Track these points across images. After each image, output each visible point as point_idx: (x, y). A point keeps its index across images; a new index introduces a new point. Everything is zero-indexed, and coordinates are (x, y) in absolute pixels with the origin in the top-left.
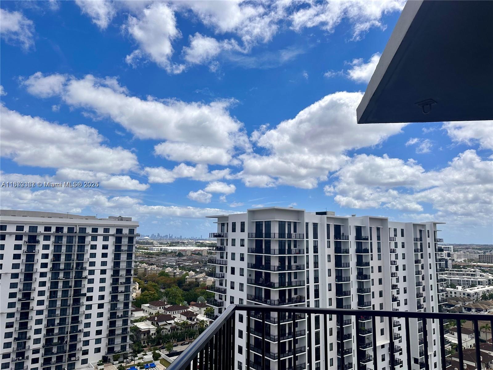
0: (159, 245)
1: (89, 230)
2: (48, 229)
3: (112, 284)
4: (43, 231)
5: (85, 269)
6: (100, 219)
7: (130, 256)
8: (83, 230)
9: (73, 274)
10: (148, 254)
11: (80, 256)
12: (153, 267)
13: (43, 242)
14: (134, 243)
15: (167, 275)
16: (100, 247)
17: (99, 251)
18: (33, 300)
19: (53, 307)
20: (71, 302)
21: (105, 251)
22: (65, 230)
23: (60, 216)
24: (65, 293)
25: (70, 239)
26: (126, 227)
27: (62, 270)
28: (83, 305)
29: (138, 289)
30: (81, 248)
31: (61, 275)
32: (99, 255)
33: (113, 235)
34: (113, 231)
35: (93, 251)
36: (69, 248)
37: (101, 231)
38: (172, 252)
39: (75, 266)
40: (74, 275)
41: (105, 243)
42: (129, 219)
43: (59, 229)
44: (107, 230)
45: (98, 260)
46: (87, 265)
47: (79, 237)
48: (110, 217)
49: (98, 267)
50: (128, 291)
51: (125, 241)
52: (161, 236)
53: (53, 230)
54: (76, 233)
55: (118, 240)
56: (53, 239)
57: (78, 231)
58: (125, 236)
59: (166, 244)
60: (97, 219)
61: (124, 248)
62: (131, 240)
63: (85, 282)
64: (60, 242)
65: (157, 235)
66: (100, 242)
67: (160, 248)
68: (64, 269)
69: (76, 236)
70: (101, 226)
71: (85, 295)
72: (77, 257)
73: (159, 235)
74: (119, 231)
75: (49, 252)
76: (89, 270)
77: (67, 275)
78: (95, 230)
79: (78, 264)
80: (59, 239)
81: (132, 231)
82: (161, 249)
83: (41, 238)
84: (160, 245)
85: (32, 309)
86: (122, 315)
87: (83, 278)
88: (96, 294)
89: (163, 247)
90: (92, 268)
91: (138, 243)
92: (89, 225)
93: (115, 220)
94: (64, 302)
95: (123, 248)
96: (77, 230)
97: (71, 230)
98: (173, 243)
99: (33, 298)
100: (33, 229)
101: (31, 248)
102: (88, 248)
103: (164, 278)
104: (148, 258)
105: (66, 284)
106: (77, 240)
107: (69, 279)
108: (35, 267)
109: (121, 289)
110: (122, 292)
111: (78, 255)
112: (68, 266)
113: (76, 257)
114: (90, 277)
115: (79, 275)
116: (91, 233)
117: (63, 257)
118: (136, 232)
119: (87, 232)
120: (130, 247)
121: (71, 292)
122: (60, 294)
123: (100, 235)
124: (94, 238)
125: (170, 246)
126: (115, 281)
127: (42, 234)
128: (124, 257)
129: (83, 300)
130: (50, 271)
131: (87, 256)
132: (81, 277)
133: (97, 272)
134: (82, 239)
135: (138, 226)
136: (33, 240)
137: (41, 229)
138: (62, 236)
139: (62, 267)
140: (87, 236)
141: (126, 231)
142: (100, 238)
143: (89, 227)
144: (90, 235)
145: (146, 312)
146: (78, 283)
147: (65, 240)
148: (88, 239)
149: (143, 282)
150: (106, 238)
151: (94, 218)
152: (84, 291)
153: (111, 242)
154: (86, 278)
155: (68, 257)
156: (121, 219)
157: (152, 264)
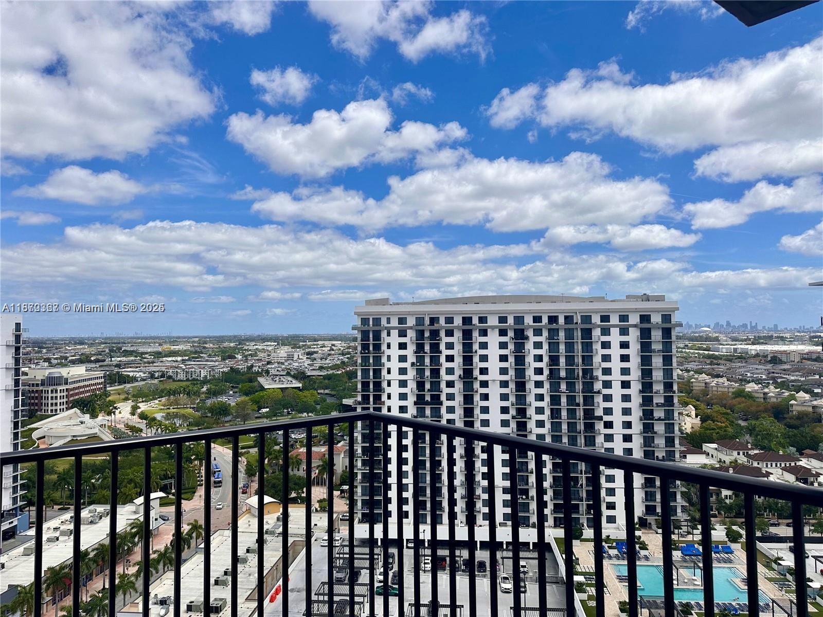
0: (730, 343)
1: (596, 319)
2: (537, 319)
3: (642, 405)
4: (531, 323)
5: (597, 379)
6: (612, 301)
7: (667, 360)
8: (587, 319)
9: (579, 386)
10: (709, 357)
11: (587, 359)
12: (721, 380)
13: (533, 339)
14: (674, 338)
15: (750, 396)
16: (615, 345)
17: (615, 352)
18: (530, 418)
19: (557, 432)
20: (581, 427)
21: (625, 352)
22: (561, 320)
23: (553, 299)
24: (572, 413)
25: (569, 334)
26: (656, 311)
27: (563, 379)
28: (600, 434)
29: (694, 416)
30: (588, 346)
31: (563, 387)
32: (616, 358)
33: (635, 326)
34: (634, 319)
35: (606, 352)
36: (570, 347)
37: (614, 320)
38: (757, 355)
39: (581, 374)
40: (581, 387)
41: (624, 338)
42: (660, 299)
43: (553, 319)
44: (624, 318)
45: (616, 365)
46: (598, 373)
47: (582, 329)
48: (628, 297)
49: (616, 377)
50: (671, 417)
51: (656, 335)
52: (735, 326)
53: (545, 320)
54: (577, 323)
55: (645, 334)
56: (545, 333)
57: (579, 321)
58: (657, 326)
59: (746, 340)
60: (607, 301)
61: (657, 347)
62: (667, 332)
63: (599, 399)
64: (555, 338)
65: (725, 325)
66: (615, 337)
67: (732, 347)
68: (566, 378)
69: (577, 329)
70: (614, 311)
71: (600, 418)
72: (583, 360)
73: (728, 324)
74: (645, 318)
75: (543, 351)
76: (603, 381)
77: (571, 386)
78: (605, 318)
79: (585, 372)
80: (553, 333)
81: (667, 318)
82: (735, 350)
83: (530, 333)
84: (734, 343)
85: (531, 432)
86: (663, 456)
87: (595, 393)
88: (617, 418)
89: (739, 346)
90: (607, 378)
91: (678, 338)
92: (596, 312)
93: (637, 300)
94: (572, 426)
95: (654, 347)
96: (578, 319)
97: (568, 319)
98: (760, 338)
99: (529, 417)
100: (519, 320)
101: (519, 347)
102: (597, 347)
103: (743, 402)
104: (711, 364)
105: (571, 400)
106: (580, 334)
107: (575, 393)
108: (527, 373)
109: (659, 413)
110: (659, 419)
111: (583, 357)
112: (570, 373)
113: (580, 360)
114: (606, 391)
115: (588, 387)
116: (599, 322)
117: (562, 360)
118: (674, 320)
119: (593, 321)
120: (667, 346)
121: (580, 413)
122: (564, 414)
123: (614, 326)
124: (606, 331)
125: (753, 344)
126: (647, 401)
127: (531, 327)
128: (657, 361)
129: (600, 426)
130: (548, 379)
131: (597, 359)
132: (591, 391)
133: (616, 385)
134: (587, 333)
135: (678, 309)
136: (520, 335)
137: (528, 320)
138: (558, 329)
139: (563, 374)
140: (594, 328)
141: (656, 319)
142: (615, 332)
143: (595, 314)
144: (599, 326)
145: (712, 456)
146: (589, 400)
147: (562, 334)
148: (596, 333)
149: (703, 406)
150: (624, 331)
151: (602, 299)
152: (599, 412)
153: (633, 337)
154: (599, 392)
155: (570, 360)
156: (647, 298)
157: (718, 376)
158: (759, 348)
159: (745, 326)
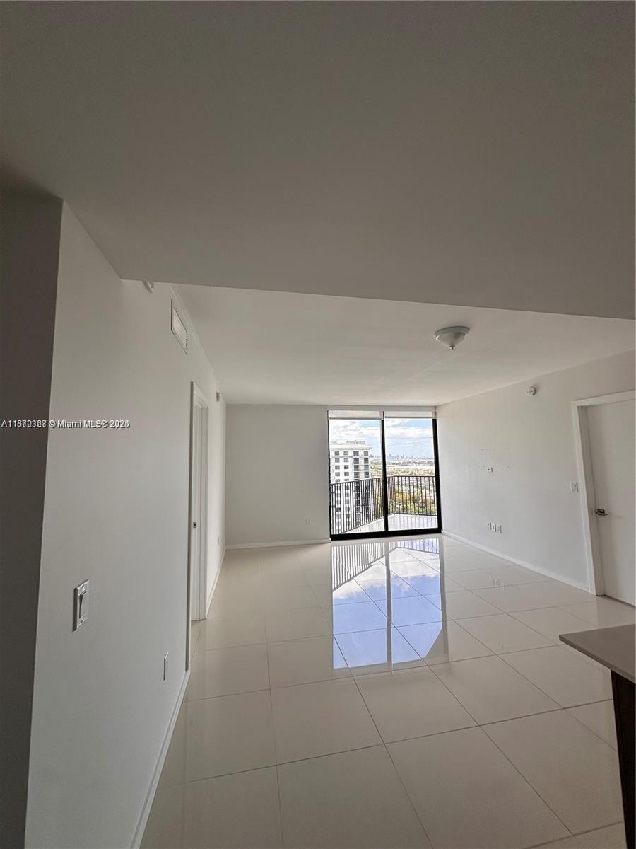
17: (342, 471)
32: (342, 474)
33: (352, 457)
34: (351, 453)
38: (404, 471)
41: (346, 464)
42: (363, 443)
45: (342, 478)
48: (347, 442)
51: (361, 462)
52: (393, 457)
59: (398, 464)
61: (362, 468)
62: (366, 460)
70: (341, 449)
73: (390, 455)
74: (356, 453)
78: (337, 453)
81: (366, 453)
82: (394, 469)
84: (393, 465)
91: (372, 463)
93: (352, 444)
98: (404, 463)
102: (333, 468)
118: (369, 454)
120: (366, 466)
123: (341, 457)
125: (402, 466)
128: (362, 475)
135: (370, 449)
141: (361, 453)
148: (333, 461)
150: (346, 460)
151: (335, 443)
156: (357, 443)
158: (404, 467)
159: (398, 456)
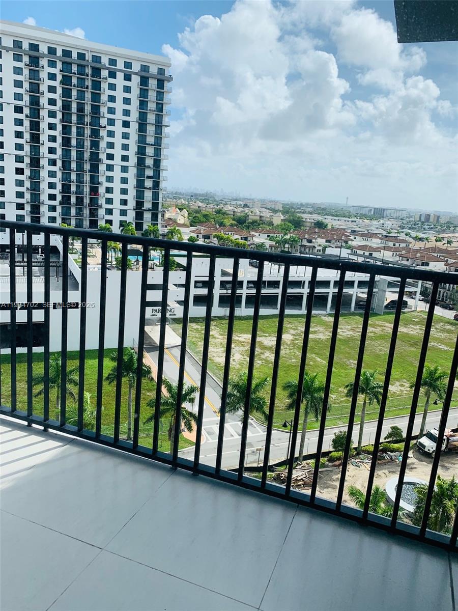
1: (105, 61)
2: (52, 50)
3: (138, 142)
4: (46, 53)
5: (103, 115)
8: (97, 59)
9: (88, 119)
11: (96, 96)
13: (48, 69)
14: (166, 89)
19: (67, 158)
20: (87, 155)
22: (74, 56)
25: (81, 70)
26: (154, 63)
27: (74, 111)
28: (103, 164)
30: (97, 85)
31: (74, 118)
40: (89, 121)
43: (67, 54)
46: (104, 111)
47: (92, 67)
49: (119, 117)
50: (159, 155)
53: (59, 53)
54: (88, 61)
55: (144, 81)
56: (59, 65)
57: (91, 60)
58: (153, 77)
63: (103, 133)
64: (69, 71)
66: (120, 81)
68: (77, 111)
69: (88, 66)
71: (104, 150)
72: (92, 96)
75: (57, 84)
76: (108, 119)
77: (81, 119)
79: (93, 107)
80: (67, 65)
83: (44, 63)
85: (43, 157)
86: (151, 186)
87: (101, 127)
88: (118, 152)
90: (111, 116)
94: (80, 154)
96: (89, 57)
97: (81, 56)
99: (42, 143)
100: (34, 47)
101: (34, 74)
106: (90, 71)
107: (84, 125)
108: (41, 102)
109: (149, 151)
110: (150, 155)
111: (92, 93)
113: (90, 96)
114: (110, 128)
115: (96, 122)
116: (107, 65)
117: (74, 94)
119: (102, 62)
121: (88, 143)
122: (74, 143)
124: (113, 75)
126: (141, 140)
127: (45, 57)
129: (103, 157)
130: (60, 110)
131: (104, 98)
132: (98, 125)
134: (96, 71)
136: (35, 63)
137: (43, 50)
138: (71, 63)
139: (74, 106)
140: (103, 69)
142: (120, 76)
143: (104, 55)
144: (107, 68)
146: (95, 133)
147: (74, 69)
152: (103, 145)
154: (104, 127)
